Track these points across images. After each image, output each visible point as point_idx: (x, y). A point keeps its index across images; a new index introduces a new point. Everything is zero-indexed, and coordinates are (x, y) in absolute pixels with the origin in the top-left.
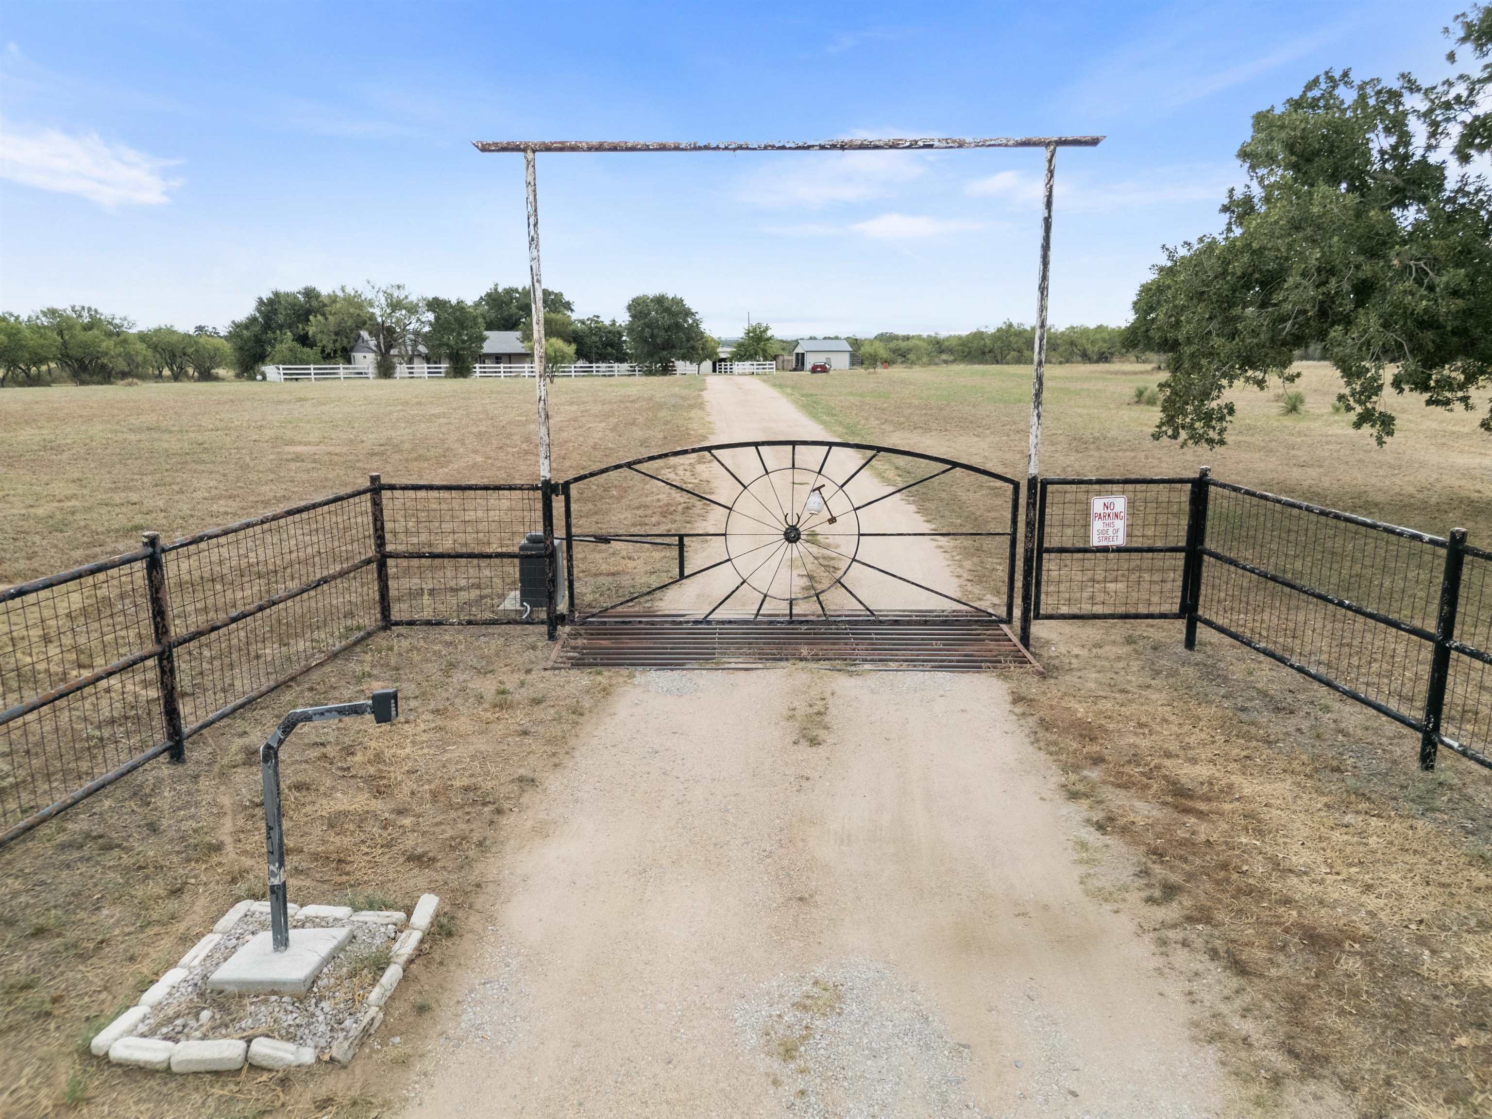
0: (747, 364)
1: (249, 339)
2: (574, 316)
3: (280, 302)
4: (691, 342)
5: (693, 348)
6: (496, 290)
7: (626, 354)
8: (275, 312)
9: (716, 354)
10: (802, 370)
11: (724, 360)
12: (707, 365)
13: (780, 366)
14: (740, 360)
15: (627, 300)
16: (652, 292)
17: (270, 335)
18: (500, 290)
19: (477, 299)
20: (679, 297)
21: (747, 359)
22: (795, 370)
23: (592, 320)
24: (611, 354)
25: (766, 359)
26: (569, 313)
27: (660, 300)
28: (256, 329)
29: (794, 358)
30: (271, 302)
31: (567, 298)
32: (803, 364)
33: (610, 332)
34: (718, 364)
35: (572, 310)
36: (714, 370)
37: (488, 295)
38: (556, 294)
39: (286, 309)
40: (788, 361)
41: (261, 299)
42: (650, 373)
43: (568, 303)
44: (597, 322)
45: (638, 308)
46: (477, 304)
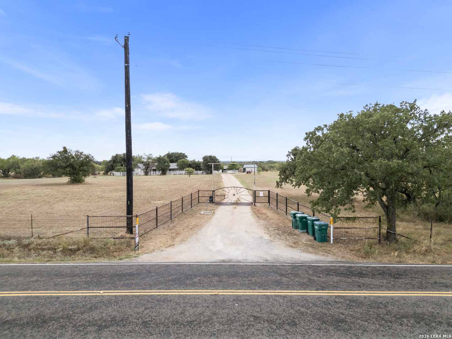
0: (231, 171)
1: (110, 166)
2: (188, 159)
3: (118, 157)
4: (218, 166)
5: (218, 168)
6: (169, 153)
7: (201, 169)
8: (116, 159)
9: (223, 168)
10: (245, 172)
11: (225, 169)
12: (221, 171)
13: (239, 171)
14: (229, 170)
15: (203, 157)
16: (209, 155)
17: (115, 164)
18: (170, 153)
19: (164, 155)
20: (215, 156)
21: (231, 170)
22: (243, 172)
23: (193, 161)
24: (198, 169)
25: (235, 170)
26: (186, 158)
27: (210, 157)
28: (112, 163)
29: (243, 169)
30: (115, 157)
31: (186, 155)
32: (245, 170)
33: (198, 164)
34: (224, 170)
35: (187, 158)
36: (223, 172)
37: (167, 154)
38: (183, 154)
39: (119, 158)
40: (242, 170)
41: (113, 156)
42: (207, 174)
43: (186, 156)
44: (195, 161)
45: (205, 158)
46: (164, 156)
